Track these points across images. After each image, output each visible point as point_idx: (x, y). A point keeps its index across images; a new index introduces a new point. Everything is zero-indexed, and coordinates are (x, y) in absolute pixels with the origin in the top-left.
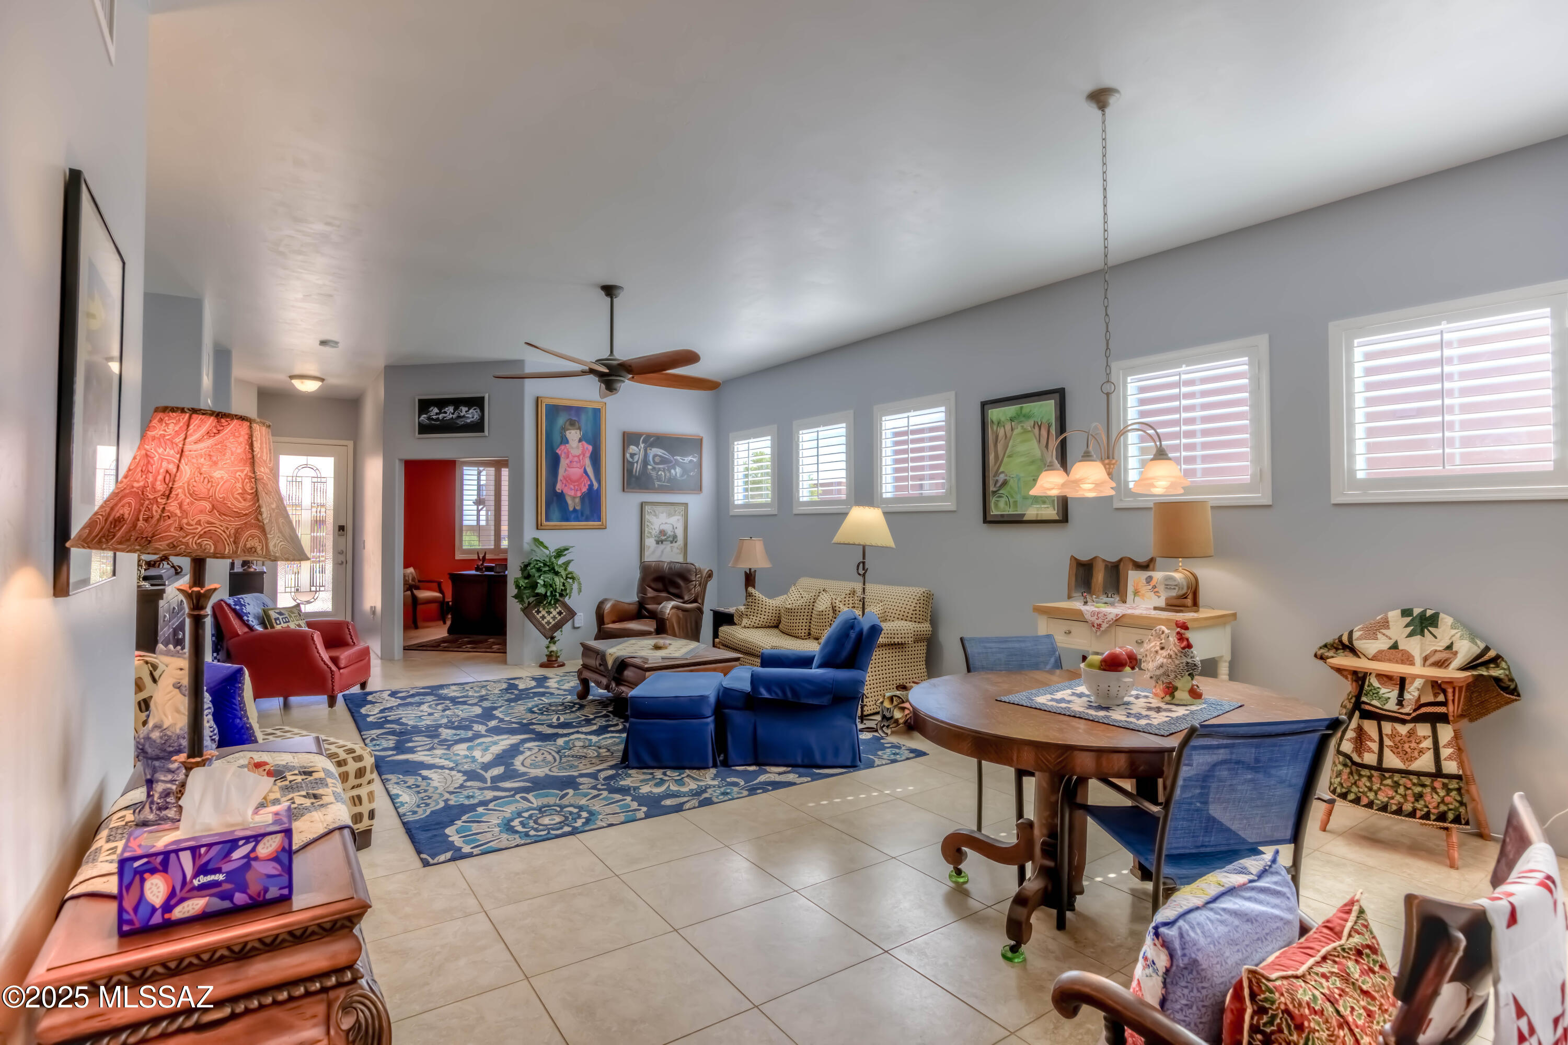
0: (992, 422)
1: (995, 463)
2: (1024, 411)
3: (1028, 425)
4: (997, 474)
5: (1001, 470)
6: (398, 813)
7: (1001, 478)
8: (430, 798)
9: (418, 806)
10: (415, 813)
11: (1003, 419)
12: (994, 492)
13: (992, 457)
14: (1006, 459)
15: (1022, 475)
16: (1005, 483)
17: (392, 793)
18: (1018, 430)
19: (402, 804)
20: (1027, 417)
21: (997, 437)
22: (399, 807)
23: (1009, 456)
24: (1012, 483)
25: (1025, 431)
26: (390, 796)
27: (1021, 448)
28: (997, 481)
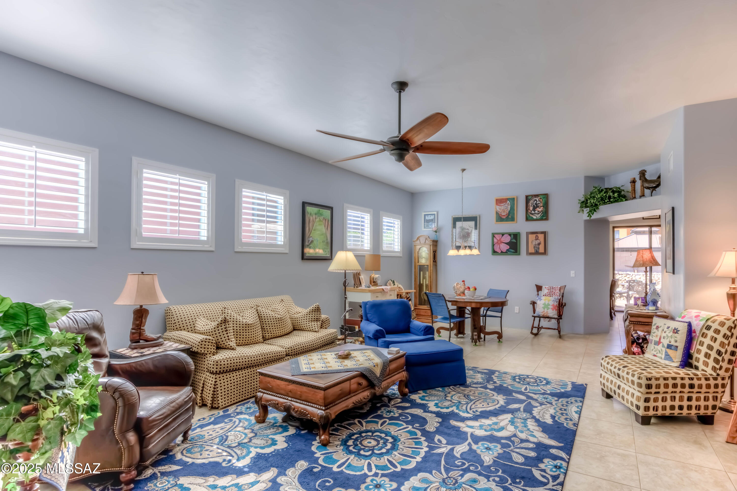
0: (308, 212)
1: (309, 232)
2: (321, 212)
3: (322, 218)
4: (309, 237)
5: (311, 236)
6: (583, 404)
7: (311, 239)
8: (561, 409)
9: (572, 403)
10: (576, 401)
11: (312, 213)
12: (308, 245)
13: (307, 229)
14: (313, 231)
15: (318, 239)
16: (312, 241)
17: (578, 416)
18: (317, 220)
19: (578, 407)
20: (321, 215)
21: (310, 220)
22: (580, 406)
23: (314, 230)
24: (315, 242)
25: (320, 221)
26: (580, 414)
27: (319, 227)
28: (309, 241)
